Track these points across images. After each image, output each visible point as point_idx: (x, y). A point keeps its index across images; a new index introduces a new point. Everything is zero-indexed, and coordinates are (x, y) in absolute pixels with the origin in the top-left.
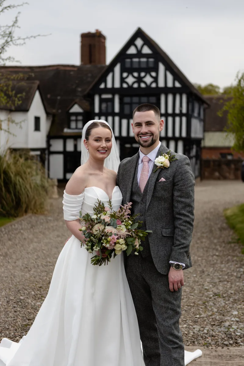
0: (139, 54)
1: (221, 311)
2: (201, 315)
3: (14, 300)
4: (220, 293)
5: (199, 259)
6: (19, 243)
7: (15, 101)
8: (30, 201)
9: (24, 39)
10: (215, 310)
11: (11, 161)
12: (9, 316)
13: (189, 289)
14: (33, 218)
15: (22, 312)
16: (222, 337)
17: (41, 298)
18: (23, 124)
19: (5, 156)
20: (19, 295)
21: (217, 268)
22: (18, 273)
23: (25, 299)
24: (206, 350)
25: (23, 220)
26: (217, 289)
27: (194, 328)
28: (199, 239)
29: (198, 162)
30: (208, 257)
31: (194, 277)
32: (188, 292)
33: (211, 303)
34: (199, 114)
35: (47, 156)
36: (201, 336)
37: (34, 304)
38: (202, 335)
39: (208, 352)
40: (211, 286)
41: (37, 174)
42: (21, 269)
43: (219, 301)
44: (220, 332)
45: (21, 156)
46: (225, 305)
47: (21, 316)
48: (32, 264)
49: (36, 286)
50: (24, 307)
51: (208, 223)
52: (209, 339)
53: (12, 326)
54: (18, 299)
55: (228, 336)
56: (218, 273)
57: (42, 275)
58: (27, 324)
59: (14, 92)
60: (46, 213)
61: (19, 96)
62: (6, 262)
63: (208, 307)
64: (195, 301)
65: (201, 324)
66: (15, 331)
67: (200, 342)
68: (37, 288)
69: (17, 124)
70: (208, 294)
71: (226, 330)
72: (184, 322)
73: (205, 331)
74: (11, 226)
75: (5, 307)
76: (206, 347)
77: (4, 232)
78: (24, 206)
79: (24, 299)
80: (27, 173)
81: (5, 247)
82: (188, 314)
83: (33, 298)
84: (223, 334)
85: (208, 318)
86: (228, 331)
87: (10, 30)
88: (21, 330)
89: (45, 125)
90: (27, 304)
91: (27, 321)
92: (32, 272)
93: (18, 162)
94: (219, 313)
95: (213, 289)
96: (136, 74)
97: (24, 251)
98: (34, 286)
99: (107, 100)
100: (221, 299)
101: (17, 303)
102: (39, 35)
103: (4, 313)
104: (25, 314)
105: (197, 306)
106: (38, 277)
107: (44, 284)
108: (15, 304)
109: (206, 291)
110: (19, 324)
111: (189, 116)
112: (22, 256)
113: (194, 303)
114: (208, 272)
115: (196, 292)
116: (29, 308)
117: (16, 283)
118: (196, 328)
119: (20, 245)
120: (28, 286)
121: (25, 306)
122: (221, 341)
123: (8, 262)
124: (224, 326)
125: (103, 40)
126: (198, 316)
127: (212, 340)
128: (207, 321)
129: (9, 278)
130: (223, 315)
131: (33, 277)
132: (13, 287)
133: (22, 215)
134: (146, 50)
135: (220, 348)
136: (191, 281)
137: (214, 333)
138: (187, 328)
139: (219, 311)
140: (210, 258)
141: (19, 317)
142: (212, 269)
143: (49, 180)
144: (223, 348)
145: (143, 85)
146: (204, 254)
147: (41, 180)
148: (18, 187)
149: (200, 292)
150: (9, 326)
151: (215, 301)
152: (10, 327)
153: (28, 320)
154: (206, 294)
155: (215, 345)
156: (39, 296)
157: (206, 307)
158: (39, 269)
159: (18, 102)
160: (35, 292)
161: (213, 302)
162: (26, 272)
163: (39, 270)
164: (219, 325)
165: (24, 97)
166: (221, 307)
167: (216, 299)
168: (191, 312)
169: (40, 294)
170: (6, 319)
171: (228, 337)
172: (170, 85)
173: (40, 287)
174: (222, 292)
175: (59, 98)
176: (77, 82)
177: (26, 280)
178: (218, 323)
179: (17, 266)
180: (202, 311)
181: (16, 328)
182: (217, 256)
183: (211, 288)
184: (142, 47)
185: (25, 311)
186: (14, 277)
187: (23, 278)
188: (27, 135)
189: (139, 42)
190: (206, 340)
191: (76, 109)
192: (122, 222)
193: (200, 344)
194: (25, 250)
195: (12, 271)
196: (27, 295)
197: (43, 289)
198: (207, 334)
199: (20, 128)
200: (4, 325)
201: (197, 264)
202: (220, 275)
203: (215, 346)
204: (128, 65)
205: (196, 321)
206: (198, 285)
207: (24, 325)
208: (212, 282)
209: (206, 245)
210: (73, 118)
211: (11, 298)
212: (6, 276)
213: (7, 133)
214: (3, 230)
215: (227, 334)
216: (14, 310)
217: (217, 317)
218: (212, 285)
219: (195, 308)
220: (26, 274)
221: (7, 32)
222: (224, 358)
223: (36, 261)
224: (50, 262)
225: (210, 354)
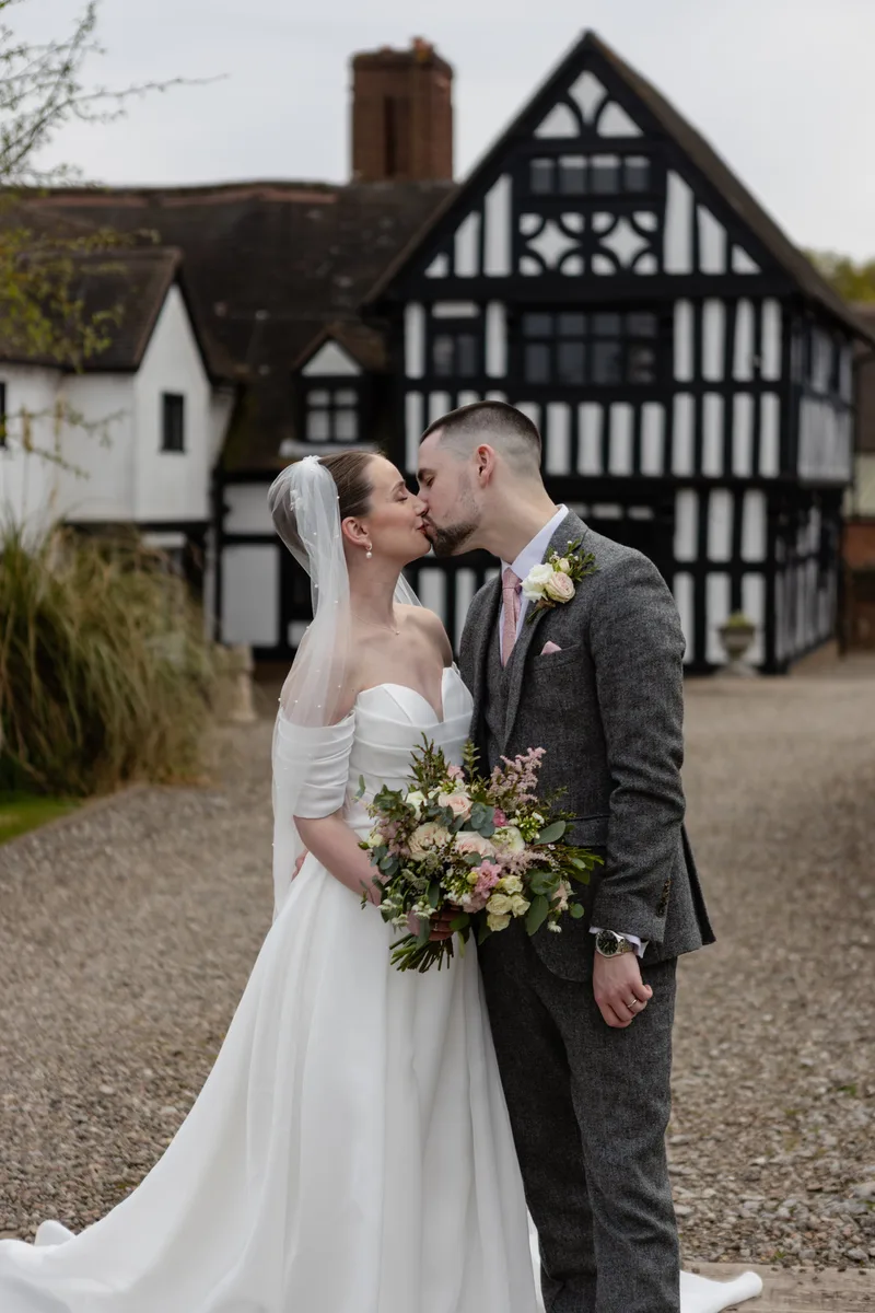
0: (589, 139)
1: (853, 1143)
2: (773, 1157)
3: (76, 1098)
4: (858, 1081)
5: (794, 957)
6: (97, 893)
7: (83, 336)
8: (141, 735)
9: (120, 95)
10: (830, 1140)
11: (67, 576)
12: (61, 1152)
13: (739, 1067)
14: (153, 798)
15: (107, 1138)
16: (841, 1232)
17: (178, 1093)
18: (114, 429)
19: (44, 554)
20: (96, 1079)
21: (857, 991)
22: (91, 1002)
23: (120, 1094)
24: (778, 1277)
25: (113, 808)
26: (850, 1066)
27: (743, 1201)
28: (800, 883)
29: (831, 578)
30: (827, 951)
31: (764, 1023)
32: (735, 1078)
33: (817, 1117)
34: (834, 382)
35: (211, 555)
36: (765, 1228)
37: (153, 1111)
38: (768, 1224)
39: (784, 1284)
40: (825, 1055)
41: (170, 627)
42: (104, 990)
43: (848, 1111)
44: (837, 1215)
45: (105, 555)
46: (869, 1125)
47: (103, 1153)
48: (149, 973)
49: (159, 1048)
50: (113, 1124)
51: (845, 822)
52: (795, 1241)
53: (68, 1187)
54: (92, 1095)
55: (867, 1229)
56: (859, 1008)
57: (183, 1012)
58: (126, 1180)
59: (79, 304)
60: (205, 779)
61: (100, 316)
62: (47, 965)
63: (805, 1131)
64: (757, 1109)
65: (772, 1188)
66: (81, 1206)
67: (762, 1248)
68: (163, 1057)
69: (90, 427)
70: (810, 1084)
71: (862, 1210)
72: (709, 1179)
73: (783, 1212)
74: (67, 828)
75: (45, 1120)
76: (780, 1267)
77: (40, 854)
78: (118, 753)
79: (115, 1095)
80: (130, 621)
81: (44, 909)
82: (725, 1154)
83: (148, 1091)
84: (847, 1222)
85: (799, 1166)
86: (866, 1213)
87: (65, 56)
88: (104, 1202)
89: (203, 427)
90: (124, 1112)
91: (126, 1169)
92: (145, 1001)
93: (96, 580)
94: (843, 1149)
95: (831, 1067)
96: (573, 221)
97: (115, 924)
98: (153, 1050)
99: (454, 327)
100: (856, 1102)
101: (88, 1107)
102: (179, 81)
103: (39, 1141)
104: (119, 1147)
105: (764, 1125)
106: (167, 1019)
107: (190, 1044)
108: (81, 1111)
109: (802, 1072)
110: (96, 1180)
111: (790, 392)
112: (107, 943)
113: (753, 1114)
114: (822, 1008)
115: (765, 1076)
116: (132, 1126)
117: (85, 1038)
118: (751, 1200)
119: (101, 901)
120: (131, 1049)
121: (119, 1119)
122: (839, 1247)
123: (54, 965)
124: (855, 1196)
125: (442, 82)
126: (761, 1160)
127: (804, 1243)
128: (794, 1176)
129: (59, 1022)
130: (858, 1159)
131: (148, 1017)
132: (73, 1053)
133: (111, 789)
134: (617, 123)
135: (832, 1271)
136: (750, 1037)
137: (814, 1219)
138: (717, 1202)
139: (843, 1144)
140: (838, 956)
141: (96, 1156)
142: (839, 994)
143: (221, 651)
144: (842, 1270)
145: (602, 266)
146: (813, 940)
147: (188, 652)
148: (93, 676)
149: (780, 1078)
150: (57, 1185)
151: (833, 1107)
152: (63, 1189)
153: (130, 1166)
154: (802, 1083)
155: (814, 1260)
156: (170, 1083)
157: (796, 1130)
158: (173, 989)
159: (95, 344)
160: (155, 1071)
161: (824, 1113)
162: (123, 1002)
163: (172, 995)
164: (836, 1192)
165: (118, 322)
166: (852, 1131)
167: (839, 1102)
168: (737, 1145)
169: (175, 1079)
170: (49, 1164)
171: (868, 1235)
172: (713, 263)
173: (177, 1054)
174: (863, 1078)
175: (261, 316)
176: (334, 250)
177: (121, 1027)
178: (834, 1184)
179: (90, 979)
180: (779, 1142)
181: (85, 1194)
182: (864, 947)
183: (824, 1062)
184: (600, 109)
185: (117, 1136)
186: (79, 1018)
187: (112, 1021)
188: (131, 469)
189: (587, 91)
190: (781, 1244)
191: (331, 361)
192: (510, 816)
193: (759, 1255)
194: (118, 919)
195: (67, 996)
196: (127, 1080)
197: (185, 1059)
198: (788, 1220)
199: (102, 443)
200: (40, 1184)
201: (784, 976)
202: (866, 1018)
203: (816, 1265)
204: (541, 185)
205: (754, 1176)
206: (776, 1054)
207: (116, 1183)
208: (829, 1043)
209: (828, 905)
210: (319, 398)
211: (67, 1090)
212: (48, 1012)
213: (51, 465)
214: (35, 843)
215: (862, 1222)
216: (77, 1133)
217: (832, 1163)
218: (831, 1052)
219: (753, 1132)
220: (124, 1008)
221: (56, 65)
222: (843, 1305)
223: (163, 960)
224: (215, 966)
225: (791, 1290)
